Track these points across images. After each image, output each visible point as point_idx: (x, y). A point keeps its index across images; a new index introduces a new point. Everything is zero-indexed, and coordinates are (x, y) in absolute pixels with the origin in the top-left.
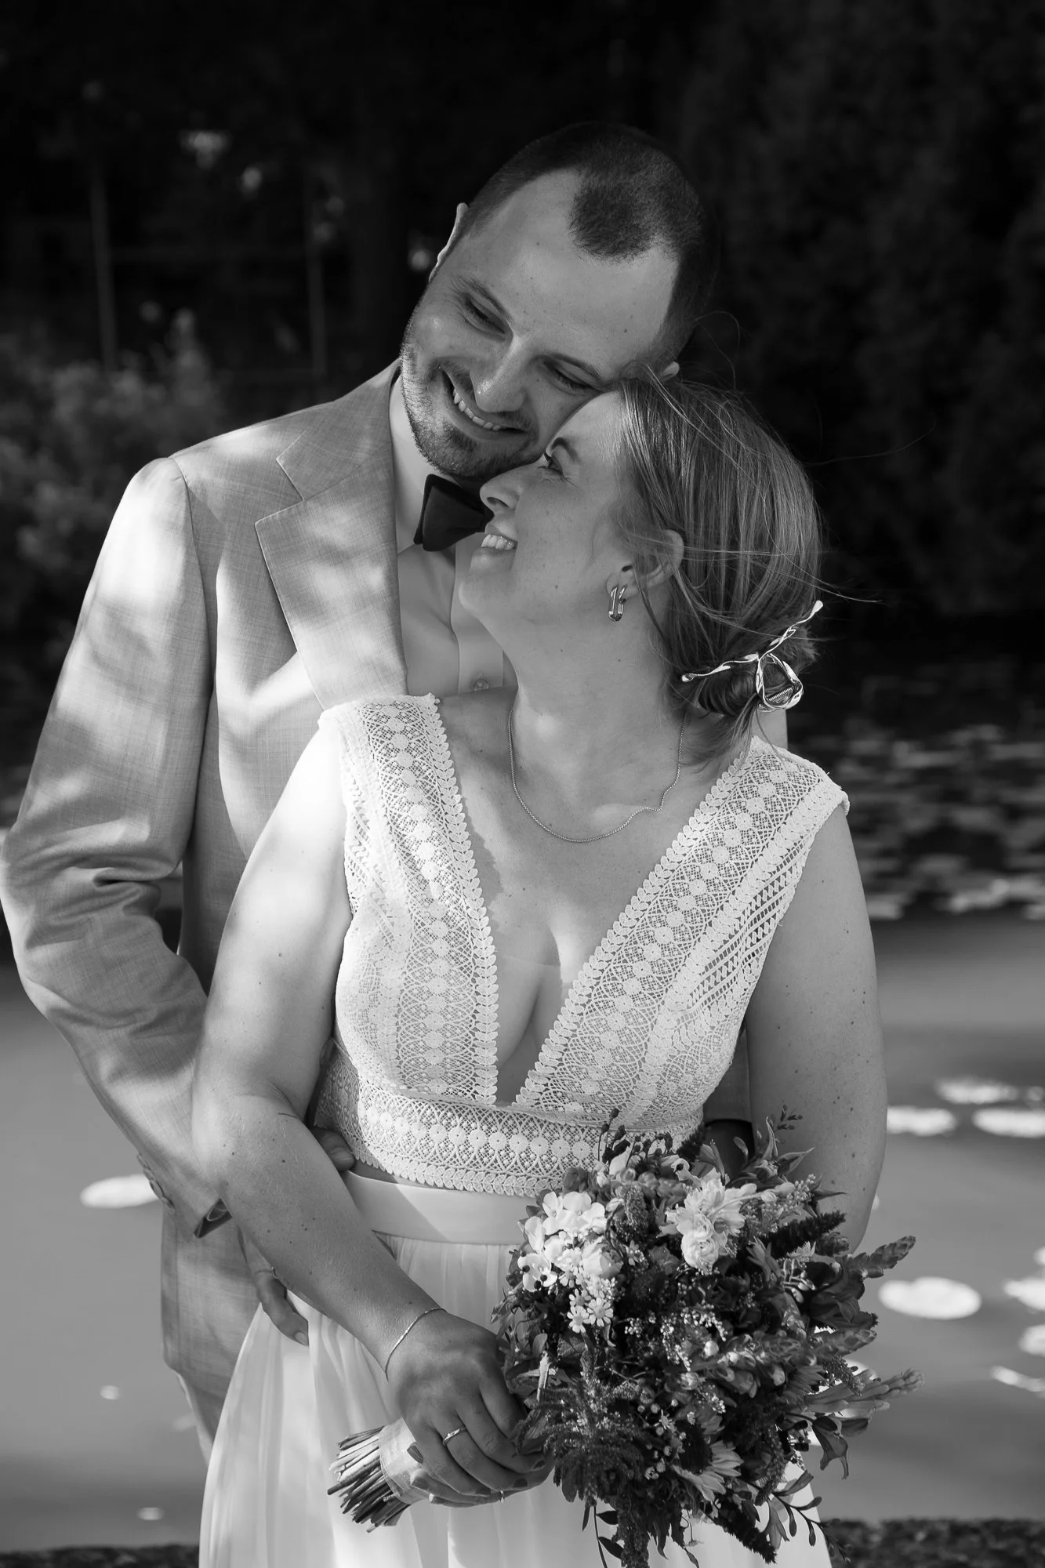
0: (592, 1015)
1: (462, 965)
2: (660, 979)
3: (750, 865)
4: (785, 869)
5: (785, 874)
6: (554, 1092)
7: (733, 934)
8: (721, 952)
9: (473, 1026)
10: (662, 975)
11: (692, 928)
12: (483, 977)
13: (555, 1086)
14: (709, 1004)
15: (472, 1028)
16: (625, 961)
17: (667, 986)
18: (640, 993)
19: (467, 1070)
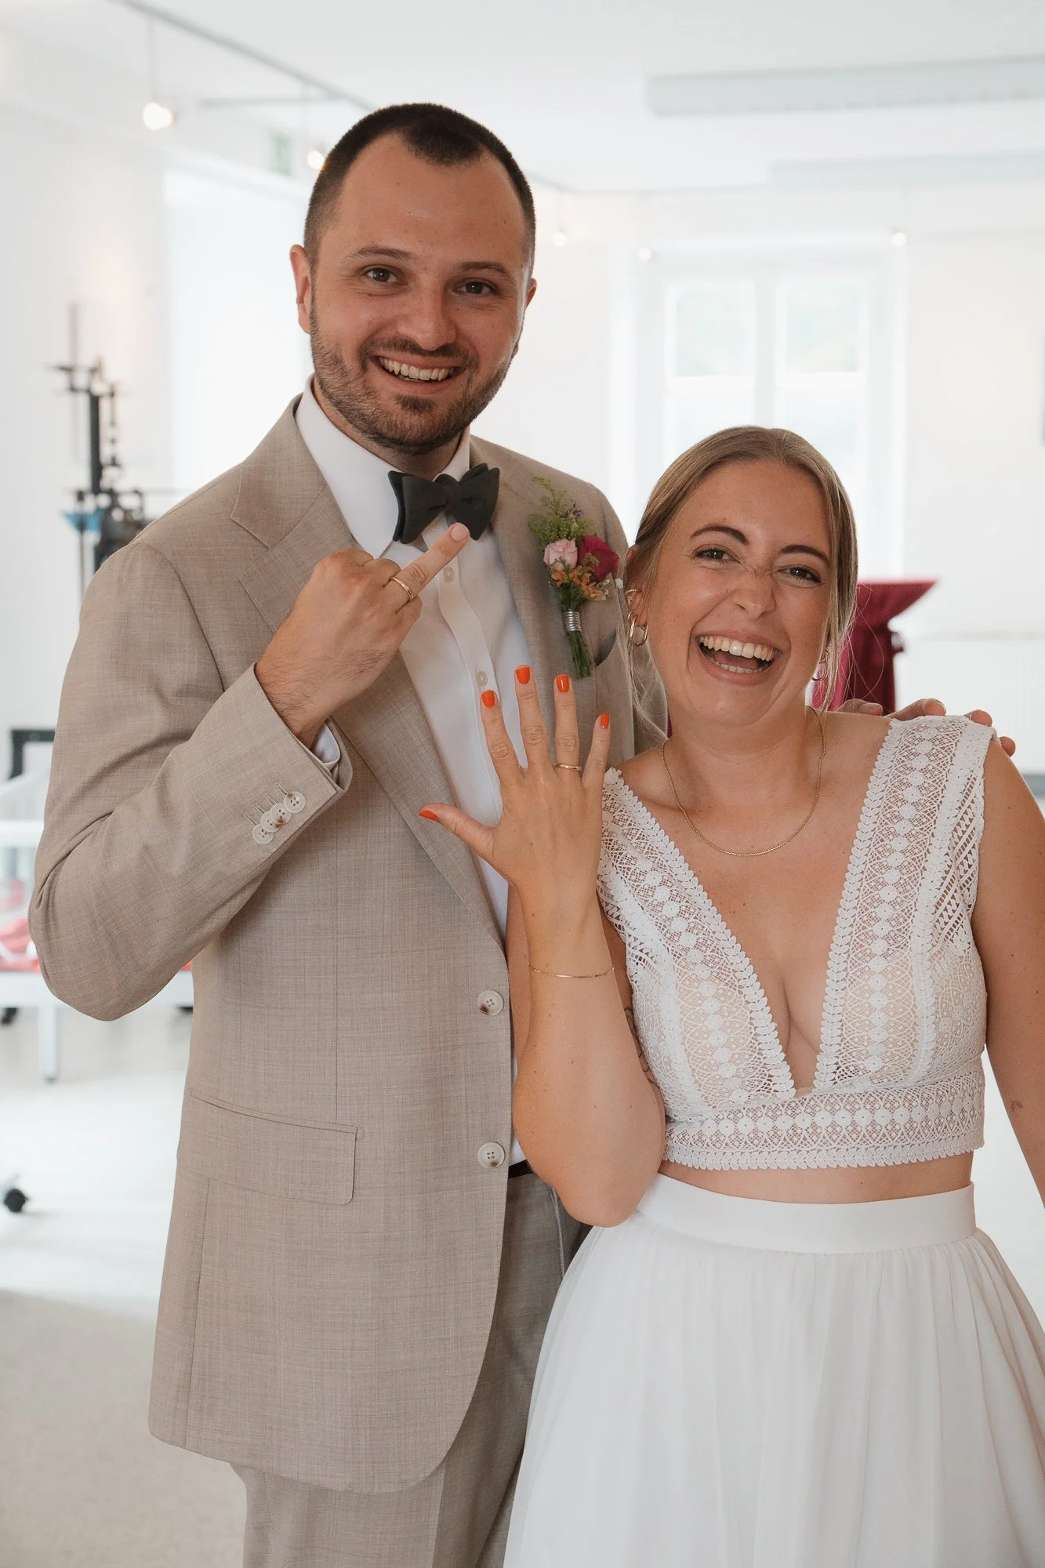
0: (855, 986)
1: (727, 981)
2: (899, 930)
3: (937, 809)
4: (968, 803)
5: (969, 807)
6: (847, 1068)
7: (947, 869)
8: (944, 888)
9: (754, 1032)
10: (900, 927)
11: (910, 878)
12: (748, 987)
13: (845, 1062)
14: (950, 937)
15: (753, 1034)
16: (864, 928)
17: (909, 934)
18: (888, 949)
19: (761, 1074)
